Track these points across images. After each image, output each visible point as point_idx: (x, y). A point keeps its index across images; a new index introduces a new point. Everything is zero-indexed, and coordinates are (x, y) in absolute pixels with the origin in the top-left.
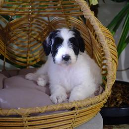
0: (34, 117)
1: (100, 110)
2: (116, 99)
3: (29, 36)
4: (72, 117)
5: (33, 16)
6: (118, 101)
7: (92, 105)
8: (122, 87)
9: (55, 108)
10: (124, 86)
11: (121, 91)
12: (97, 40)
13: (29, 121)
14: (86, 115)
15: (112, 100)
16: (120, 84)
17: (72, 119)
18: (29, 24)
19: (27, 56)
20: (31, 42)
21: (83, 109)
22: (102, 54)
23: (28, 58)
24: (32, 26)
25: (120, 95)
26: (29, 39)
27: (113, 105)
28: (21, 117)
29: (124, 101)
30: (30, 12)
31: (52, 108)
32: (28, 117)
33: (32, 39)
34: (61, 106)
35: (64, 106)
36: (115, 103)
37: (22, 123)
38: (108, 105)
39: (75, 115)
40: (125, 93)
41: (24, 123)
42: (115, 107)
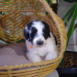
0: (15, 71)
1: (56, 67)
2: (69, 63)
3: (14, 24)
4: (39, 71)
5: (17, 12)
6: (71, 64)
7: (51, 64)
8: (74, 55)
9: (28, 65)
10: (74, 54)
11: (73, 57)
12: (55, 26)
13: (12, 74)
14: (47, 70)
15: (67, 63)
16: (72, 53)
17: (39, 73)
18: (14, 17)
19: (13, 36)
20: (15, 28)
21: (46, 67)
22: (58, 34)
23: (14, 37)
24: (16, 18)
25: (72, 60)
26: (14, 26)
27: (67, 66)
28: (7, 71)
29: (74, 64)
30: (15, 10)
31: (26, 66)
32: (12, 71)
33: (16, 26)
34: (32, 65)
35: (34, 65)
36: (68, 65)
37: (8, 75)
38: (64, 66)
39: (41, 70)
40: (75, 59)
41: (9, 75)
42: (69, 67)
